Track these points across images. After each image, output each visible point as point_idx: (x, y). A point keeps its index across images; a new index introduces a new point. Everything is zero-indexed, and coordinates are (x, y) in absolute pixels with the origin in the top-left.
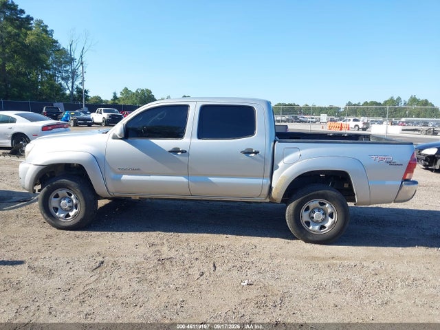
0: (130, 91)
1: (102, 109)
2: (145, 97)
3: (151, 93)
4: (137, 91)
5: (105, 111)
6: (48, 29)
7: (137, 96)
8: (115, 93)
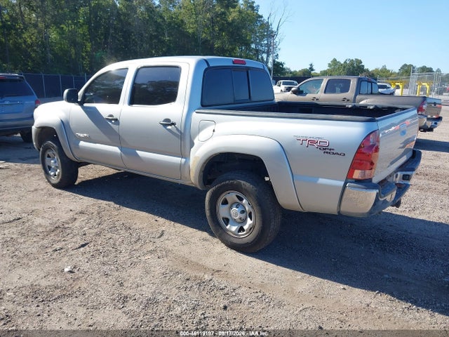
0: (339, 62)
1: (282, 81)
2: (354, 67)
3: (361, 63)
4: (345, 62)
5: (284, 84)
6: (255, 5)
7: (344, 67)
8: (311, 65)
